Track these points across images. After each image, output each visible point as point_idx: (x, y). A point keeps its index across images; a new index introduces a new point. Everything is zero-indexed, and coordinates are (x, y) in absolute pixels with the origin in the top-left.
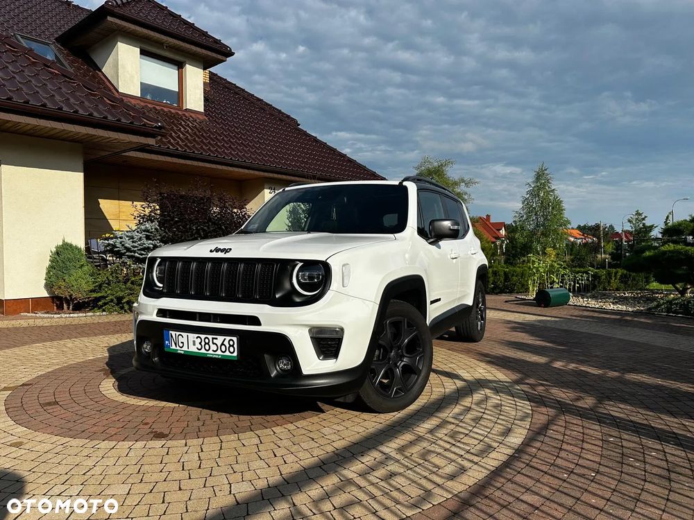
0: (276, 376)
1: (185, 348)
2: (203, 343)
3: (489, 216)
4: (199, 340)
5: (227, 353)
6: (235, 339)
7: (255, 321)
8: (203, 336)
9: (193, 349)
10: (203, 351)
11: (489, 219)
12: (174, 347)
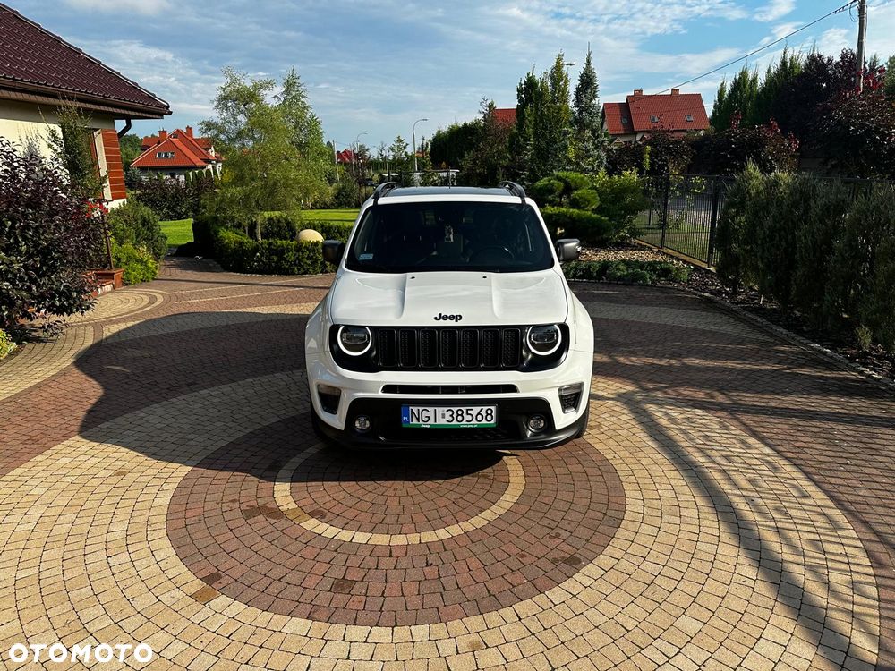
0: (531, 436)
1: (432, 422)
2: (455, 416)
3: (191, 128)
4: (450, 413)
5: (484, 422)
6: (493, 408)
7: (512, 388)
8: (455, 409)
9: (441, 422)
10: (455, 422)
11: (191, 133)
12: (415, 422)
